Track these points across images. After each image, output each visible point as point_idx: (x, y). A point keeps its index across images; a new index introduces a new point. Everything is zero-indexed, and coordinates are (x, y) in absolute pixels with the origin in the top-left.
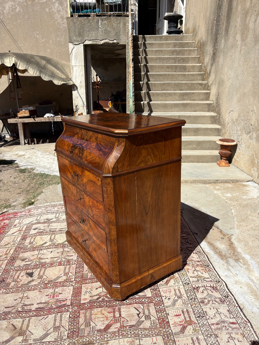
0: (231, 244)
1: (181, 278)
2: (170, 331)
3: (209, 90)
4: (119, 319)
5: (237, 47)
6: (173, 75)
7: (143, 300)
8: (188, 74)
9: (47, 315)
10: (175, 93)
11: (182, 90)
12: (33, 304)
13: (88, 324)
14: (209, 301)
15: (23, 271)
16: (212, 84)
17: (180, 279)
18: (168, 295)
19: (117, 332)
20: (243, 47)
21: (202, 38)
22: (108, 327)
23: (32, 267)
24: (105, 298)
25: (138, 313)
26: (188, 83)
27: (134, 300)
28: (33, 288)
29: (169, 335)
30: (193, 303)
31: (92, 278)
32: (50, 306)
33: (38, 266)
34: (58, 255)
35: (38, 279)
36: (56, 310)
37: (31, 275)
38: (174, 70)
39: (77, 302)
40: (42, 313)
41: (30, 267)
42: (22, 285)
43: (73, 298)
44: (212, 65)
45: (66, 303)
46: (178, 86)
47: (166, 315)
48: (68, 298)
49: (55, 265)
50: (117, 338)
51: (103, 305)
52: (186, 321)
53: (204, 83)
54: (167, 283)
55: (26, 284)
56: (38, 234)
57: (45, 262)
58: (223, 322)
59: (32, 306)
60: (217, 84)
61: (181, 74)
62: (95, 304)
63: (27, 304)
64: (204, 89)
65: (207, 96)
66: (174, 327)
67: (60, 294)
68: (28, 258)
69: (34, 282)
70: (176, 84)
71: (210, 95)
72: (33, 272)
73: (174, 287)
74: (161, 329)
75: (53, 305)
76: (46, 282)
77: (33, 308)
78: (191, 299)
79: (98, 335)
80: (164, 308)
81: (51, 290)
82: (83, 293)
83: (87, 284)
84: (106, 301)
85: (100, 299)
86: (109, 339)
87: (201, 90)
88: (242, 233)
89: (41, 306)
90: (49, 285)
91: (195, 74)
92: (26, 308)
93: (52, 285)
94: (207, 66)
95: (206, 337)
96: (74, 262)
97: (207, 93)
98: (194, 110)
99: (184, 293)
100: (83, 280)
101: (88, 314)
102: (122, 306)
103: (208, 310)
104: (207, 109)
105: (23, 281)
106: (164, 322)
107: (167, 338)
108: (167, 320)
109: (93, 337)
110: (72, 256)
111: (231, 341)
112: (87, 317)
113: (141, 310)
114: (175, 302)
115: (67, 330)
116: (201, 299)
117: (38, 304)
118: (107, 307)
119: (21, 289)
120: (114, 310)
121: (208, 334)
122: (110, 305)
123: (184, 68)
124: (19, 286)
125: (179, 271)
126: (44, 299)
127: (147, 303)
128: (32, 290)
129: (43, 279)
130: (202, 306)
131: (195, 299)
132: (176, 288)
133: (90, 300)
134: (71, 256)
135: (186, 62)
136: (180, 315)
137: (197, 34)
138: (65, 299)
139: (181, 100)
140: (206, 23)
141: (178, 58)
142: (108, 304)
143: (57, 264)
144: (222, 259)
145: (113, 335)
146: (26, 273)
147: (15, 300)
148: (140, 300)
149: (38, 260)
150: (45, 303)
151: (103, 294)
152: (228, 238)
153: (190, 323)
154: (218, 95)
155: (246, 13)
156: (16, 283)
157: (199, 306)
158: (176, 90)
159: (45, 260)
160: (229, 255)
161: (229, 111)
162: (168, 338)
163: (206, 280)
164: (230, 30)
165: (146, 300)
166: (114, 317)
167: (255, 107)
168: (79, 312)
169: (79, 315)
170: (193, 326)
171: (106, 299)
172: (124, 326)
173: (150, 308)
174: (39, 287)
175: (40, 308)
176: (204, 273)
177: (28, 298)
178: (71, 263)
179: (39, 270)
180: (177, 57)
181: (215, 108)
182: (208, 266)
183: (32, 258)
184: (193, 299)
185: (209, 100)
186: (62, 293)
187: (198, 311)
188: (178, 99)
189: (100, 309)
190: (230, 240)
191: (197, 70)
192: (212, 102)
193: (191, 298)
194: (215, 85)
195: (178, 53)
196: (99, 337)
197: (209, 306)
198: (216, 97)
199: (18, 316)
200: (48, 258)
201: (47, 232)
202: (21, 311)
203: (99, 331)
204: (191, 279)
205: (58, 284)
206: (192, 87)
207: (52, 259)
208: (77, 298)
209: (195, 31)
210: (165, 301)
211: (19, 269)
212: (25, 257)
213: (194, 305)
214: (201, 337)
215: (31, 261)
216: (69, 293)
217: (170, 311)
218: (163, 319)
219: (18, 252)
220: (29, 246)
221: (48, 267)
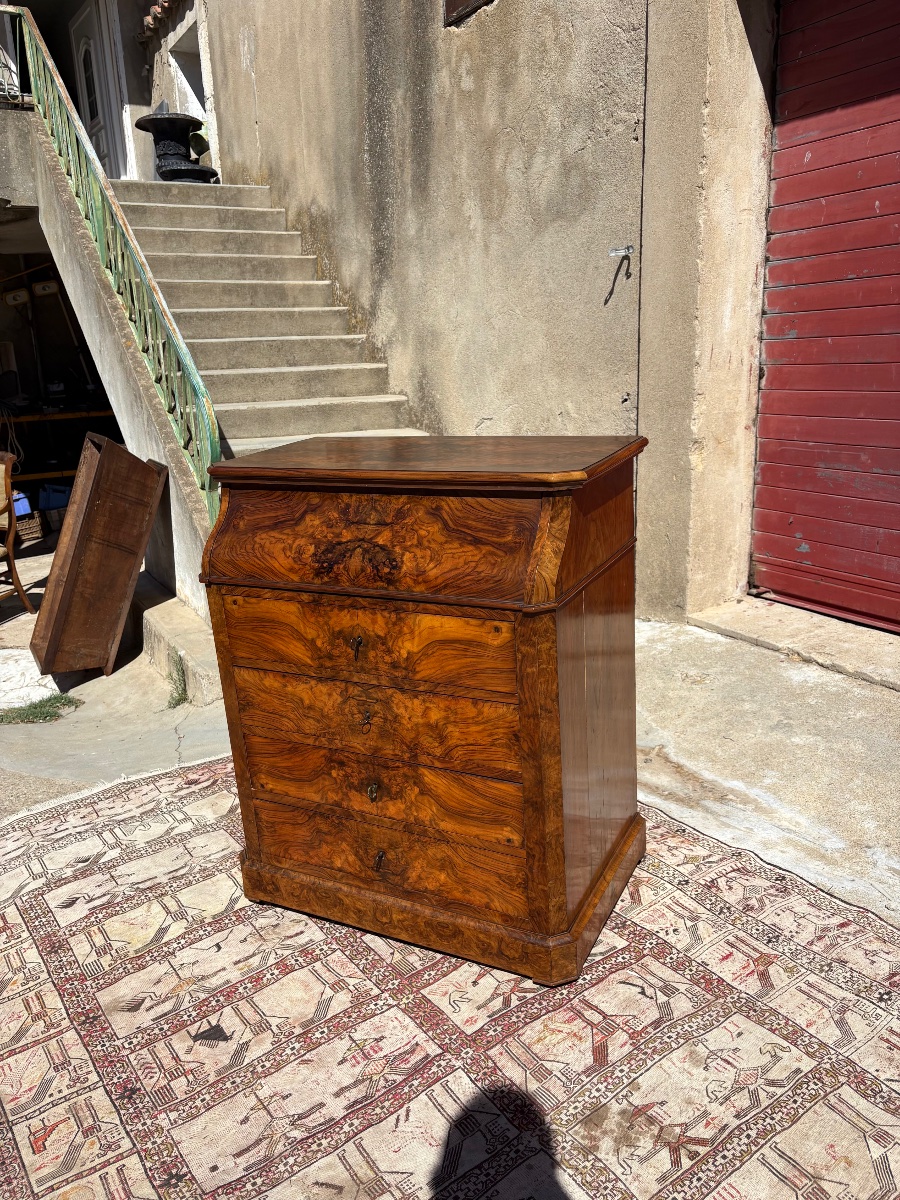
0: (678, 769)
1: (659, 876)
2: (744, 995)
3: (384, 359)
4: (609, 1025)
5: (472, 238)
6: (252, 316)
7: (620, 959)
8: (300, 313)
9: (401, 1107)
10: (284, 373)
11: (295, 365)
13: (543, 1074)
14: (760, 901)
15: (174, 1037)
16: (390, 342)
17: (659, 879)
18: (663, 923)
19: (635, 1052)
20: (495, 238)
21: (314, 201)
22: (600, 1053)
23: (194, 1014)
24: (522, 994)
25: (639, 990)
26: (312, 341)
27: (600, 968)
28: (268, 1064)
29: (751, 1004)
30: (732, 918)
31: (430, 964)
33: (214, 1003)
34: (250, 948)
35: (261, 1036)
36: (416, 1083)
38: (249, 301)
39: (454, 1037)
40: (378, 1110)
41: (185, 1017)
42: (219, 1073)
43: (430, 1033)
44: (377, 285)
45: (423, 1054)
46: (282, 352)
47: (701, 968)
48: (418, 1040)
49: (268, 976)
50: (650, 1063)
51: (535, 1011)
52: (755, 961)
53: (359, 339)
54: (636, 898)
55: (231, 1066)
56: (100, 916)
57: (225, 983)
58: (826, 929)
59: (324, 1111)
60: (410, 342)
61: (279, 312)
62: (514, 1019)
63: (301, 1112)
64: (361, 359)
65: (381, 381)
66: (743, 985)
67: (377, 1040)
68: (144, 995)
69: (252, 1048)
70: (274, 344)
71: (387, 375)
72: (218, 1026)
73: (661, 902)
74: (721, 1001)
75: (390, 1077)
76: (298, 1031)
77: (336, 1108)
78: (721, 912)
79: (595, 1080)
80: (681, 955)
81: (341, 1046)
82: (448, 1010)
83: (430, 984)
84: (533, 998)
85: (515, 1002)
86: (634, 1075)
87: (352, 361)
88: (682, 736)
89: (354, 1094)
90: (318, 1035)
91: (323, 312)
92: (310, 1123)
93: (326, 1030)
94: (358, 287)
95: (823, 975)
96: (325, 948)
97: (379, 370)
98: (355, 425)
99: (695, 905)
100: (411, 980)
101: (518, 1051)
102: (586, 993)
103: (776, 920)
104: (391, 420)
105: (209, 1061)
106: (711, 984)
107: (752, 1013)
108: (715, 977)
109: (587, 1093)
110: (302, 932)
111: (875, 958)
112: (523, 1059)
113: (640, 982)
114: (694, 930)
115: (499, 1115)
116: (739, 902)
117: (337, 1095)
118: (550, 1012)
119: (228, 1085)
120: (572, 1009)
121: (822, 966)
122: (551, 1003)
123: (280, 295)
124: (212, 1079)
125: (639, 862)
126: (346, 1075)
127: (633, 961)
128: (272, 1070)
129: (274, 1028)
130: (754, 916)
131: (728, 908)
132: (668, 902)
133: (489, 1016)
134: (297, 934)
135: (277, 273)
136: (731, 954)
137: (288, 187)
138: (408, 1047)
139: (303, 397)
140: (323, 157)
141: (250, 260)
142: (545, 1003)
143: (276, 972)
144: (692, 807)
145: (633, 1062)
146: (195, 1038)
148: (613, 962)
149: (194, 987)
150: (356, 1084)
151: (506, 988)
152: (658, 755)
153: (767, 960)
154: (424, 376)
155: (488, 144)
156: (190, 1077)
157: (750, 919)
158: (275, 366)
159: (215, 978)
160: (696, 794)
161: (476, 420)
162: (755, 1011)
163: (710, 859)
164: (432, 184)
165: (627, 957)
166: (590, 1024)
167: (570, 405)
168: (489, 1058)
169: (495, 1064)
170: (779, 963)
171: (529, 995)
172: (639, 1033)
173: (652, 968)
174: (288, 1051)
175: (356, 1102)
176: (691, 847)
177: (284, 1097)
178: (318, 952)
179: (228, 1011)
180: (245, 259)
181: (416, 416)
182: (684, 831)
183: (162, 990)
184: (725, 911)
185: (387, 393)
186: (383, 1037)
187: (757, 930)
188: (294, 393)
189: (538, 1025)
190: (667, 760)
191: (321, 301)
192: (404, 398)
193: (718, 908)
194: (405, 344)
195: (243, 244)
196: (605, 1084)
197: (768, 909)
198: (416, 382)
199: (309, 1155)
200: (224, 969)
201: (129, 899)
202: (308, 1138)
203: (588, 1071)
204: (680, 869)
205: (346, 1020)
206: (323, 352)
207: (241, 965)
208: (445, 1027)
209: (276, 178)
210: (672, 939)
211: (147, 1037)
212: (128, 998)
213: (738, 922)
214: (812, 978)
215: (167, 999)
216: (406, 1028)
217: (703, 956)
218: (703, 977)
219: (82, 995)
220: (106, 961)
221: (253, 991)
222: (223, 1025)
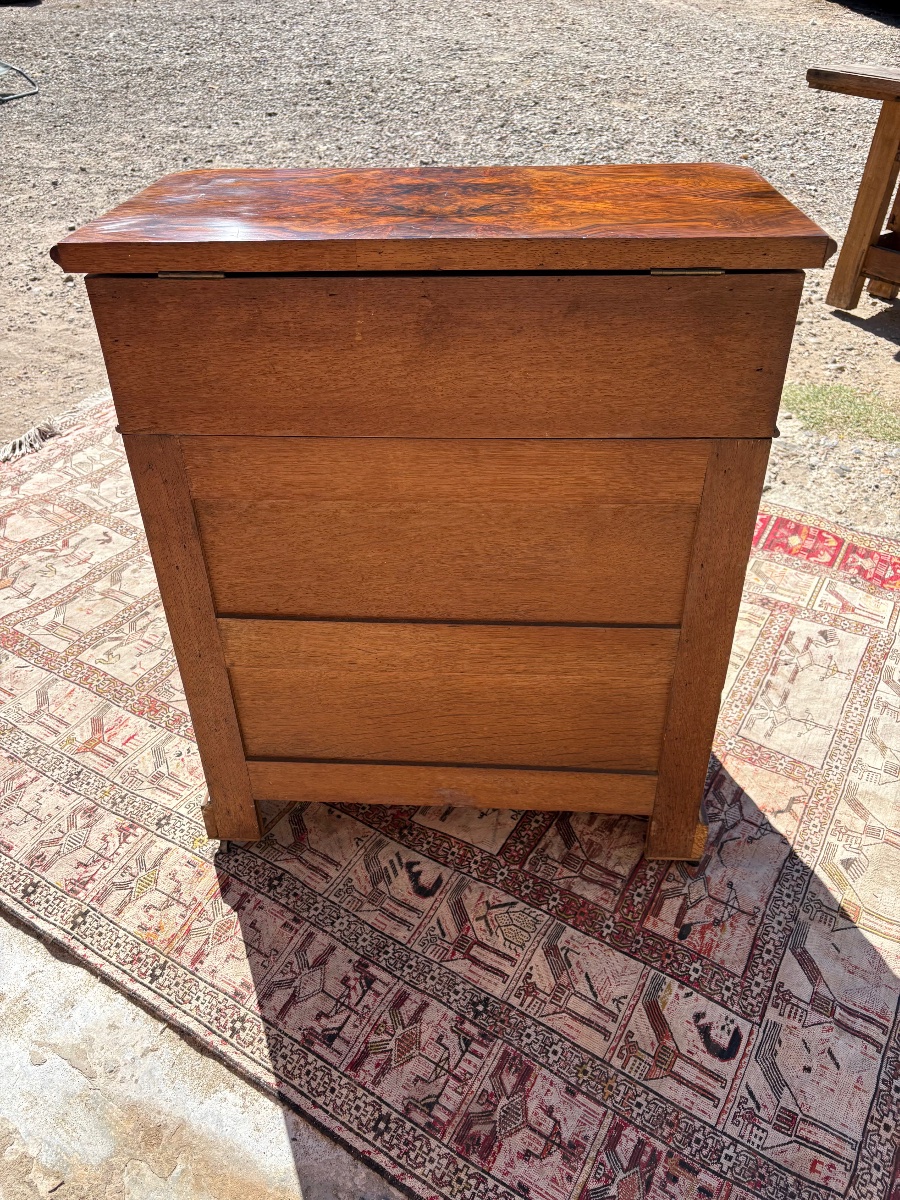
1: (194, 824)
2: (121, 704)
14: (72, 824)
17: (193, 819)
29: (118, 695)
30: (112, 793)
47: (157, 722)
52: (101, 741)
66: (120, 715)
73: (193, 789)
74: (144, 694)
78: (123, 798)
99: (153, 797)
103: (62, 801)
106: (150, 707)
107: (118, 688)
108: (146, 716)
116: (100, 818)
121: (34, 752)
130: (86, 801)
131: (114, 805)
132: (185, 793)
136: (124, 744)
153: (89, 747)
157: (92, 797)
162: (115, 690)
170: (78, 744)
184: (118, 800)
187: (88, 785)
193: (126, 800)
197: (67, 812)
204: (164, 845)
213: (107, 789)
214: (50, 740)
217: (154, 734)
218: (157, 711)
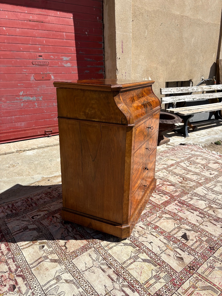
12: (197, 215)
15: (189, 245)
22: (169, 185)
23: (179, 243)
28: (190, 225)
31: (150, 204)
32: (187, 208)
33: (174, 239)
35: (182, 227)
37: (185, 236)
39: (171, 200)
41: (181, 244)
42: (197, 232)
43: (171, 203)
45: (178, 203)
48: (174, 204)
49: (160, 230)
55: (194, 231)
57: (165, 239)
62: (165, 192)
63: (200, 218)
67: (176, 209)
68: (175, 257)
69: (187, 228)
72: (181, 237)
76: (179, 221)
77: (197, 213)
81: (180, 214)
82: (164, 201)
85: (160, 192)
92: (202, 216)
93: (176, 217)
96: (145, 222)
105: (194, 235)
112: (173, 193)
117: (193, 213)
119: (199, 230)
124: (199, 233)
128: (191, 224)
129: (179, 225)
133: (165, 195)
134: (141, 227)
138: (176, 205)
143: (158, 229)
146: (187, 240)
147: (207, 226)
149: (169, 244)
156: (201, 237)
159: (163, 241)
174: (185, 222)
175: (194, 210)
177: (198, 221)
178: (147, 223)
179: (175, 236)
183: (172, 253)
186: (175, 209)
200: (160, 240)
205: (172, 214)
207: (157, 236)
211: (191, 251)
212: (177, 262)
215: (175, 251)
216: (171, 206)
219: (181, 276)
220: (162, 275)
221: (166, 233)
222: (181, 235)
